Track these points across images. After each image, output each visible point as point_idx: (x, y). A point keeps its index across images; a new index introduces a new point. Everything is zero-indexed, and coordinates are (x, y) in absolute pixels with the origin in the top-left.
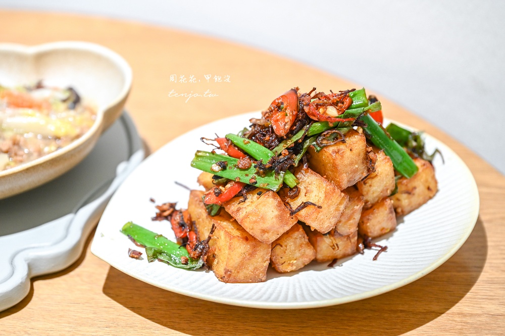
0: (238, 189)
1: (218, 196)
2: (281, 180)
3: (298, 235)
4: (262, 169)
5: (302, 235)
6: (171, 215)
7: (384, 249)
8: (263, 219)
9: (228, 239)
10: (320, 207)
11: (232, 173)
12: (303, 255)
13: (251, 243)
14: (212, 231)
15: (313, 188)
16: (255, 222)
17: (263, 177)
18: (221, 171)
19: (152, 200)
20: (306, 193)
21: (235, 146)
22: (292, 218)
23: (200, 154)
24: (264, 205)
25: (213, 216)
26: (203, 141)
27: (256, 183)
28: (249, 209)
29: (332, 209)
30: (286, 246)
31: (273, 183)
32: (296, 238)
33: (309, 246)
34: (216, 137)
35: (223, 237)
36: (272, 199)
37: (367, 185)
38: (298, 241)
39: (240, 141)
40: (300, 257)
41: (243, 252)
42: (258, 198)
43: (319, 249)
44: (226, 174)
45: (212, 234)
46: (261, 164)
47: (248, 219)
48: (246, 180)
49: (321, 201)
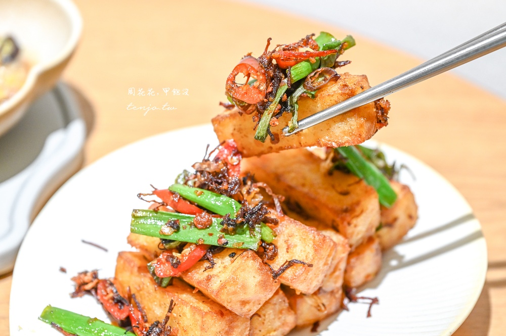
0: (200, 253)
1: (177, 267)
2: (258, 236)
3: (278, 299)
4: (232, 225)
5: (282, 298)
6: (95, 288)
7: (375, 301)
8: (244, 287)
9: (198, 317)
10: (310, 266)
11: (190, 234)
12: (283, 324)
13: (227, 318)
14: (170, 310)
15: (296, 240)
16: (235, 293)
17: (233, 235)
18: (174, 234)
19: (63, 270)
20: (287, 249)
21: (185, 199)
22: (276, 282)
23: (139, 214)
24: (244, 270)
25: (165, 287)
26: (142, 199)
27: (227, 243)
28: (224, 277)
29: (322, 263)
30: (265, 315)
31: (250, 241)
32: (275, 304)
33: (289, 311)
34: (154, 190)
35: (189, 315)
36: (252, 261)
37: (352, 226)
38: (277, 307)
39: (190, 192)
40: (280, 327)
41: (218, 330)
42: (232, 262)
43: (299, 312)
44: (181, 236)
45: (171, 312)
46: (229, 220)
47: (225, 290)
48: (213, 241)
49: (310, 256)
